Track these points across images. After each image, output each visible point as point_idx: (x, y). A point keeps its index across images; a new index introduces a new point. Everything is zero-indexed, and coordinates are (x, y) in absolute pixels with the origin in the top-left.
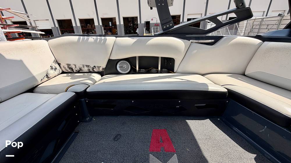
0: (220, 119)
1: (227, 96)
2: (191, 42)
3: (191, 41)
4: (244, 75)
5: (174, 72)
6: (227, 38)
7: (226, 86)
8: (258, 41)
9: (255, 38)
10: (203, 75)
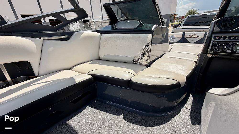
0: (96, 100)
1: (93, 81)
2: (43, 40)
3: (42, 38)
4: (100, 59)
5: (35, 76)
6: (77, 33)
7: (90, 73)
8: (99, 34)
9: (96, 32)
10: (70, 69)
